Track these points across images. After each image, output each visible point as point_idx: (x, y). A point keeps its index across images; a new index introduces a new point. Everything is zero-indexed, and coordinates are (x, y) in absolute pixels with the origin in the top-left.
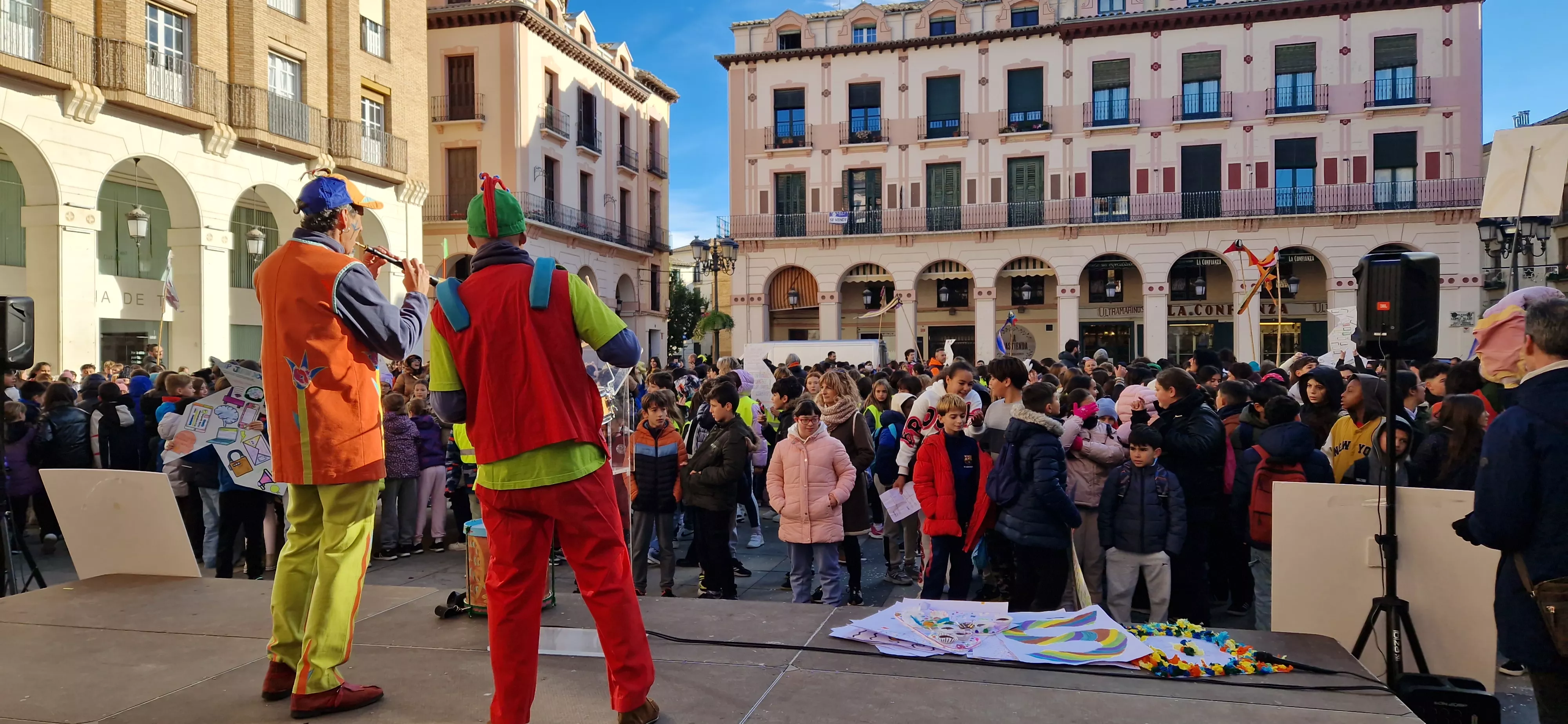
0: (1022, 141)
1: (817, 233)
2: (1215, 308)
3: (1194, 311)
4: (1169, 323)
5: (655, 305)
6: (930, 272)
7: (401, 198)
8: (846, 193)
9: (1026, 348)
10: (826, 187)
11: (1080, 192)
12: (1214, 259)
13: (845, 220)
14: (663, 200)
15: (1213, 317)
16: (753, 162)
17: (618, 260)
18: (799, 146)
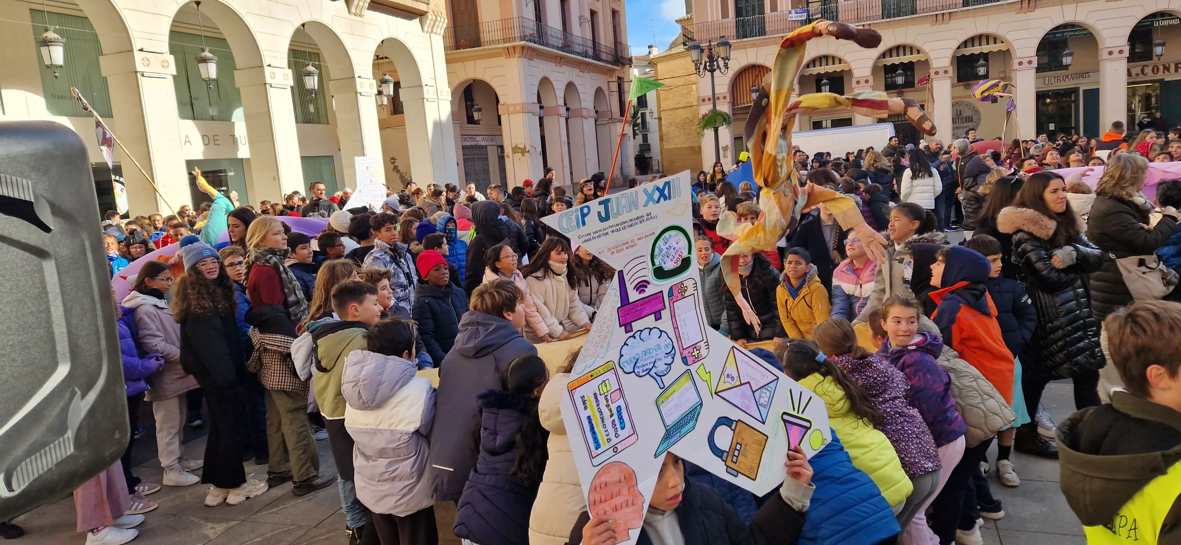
1: (778, 31)
2: (1161, 68)
3: (1139, 72)
4: (1129, 84)
5: (622, 112)
6: (884, 57)
7: (426, 29)
9: (972, 121)
12: (1174, 18)
13: (804, 16)
14: (622, 18)
15: (1160, 76)
17: (594, 75)
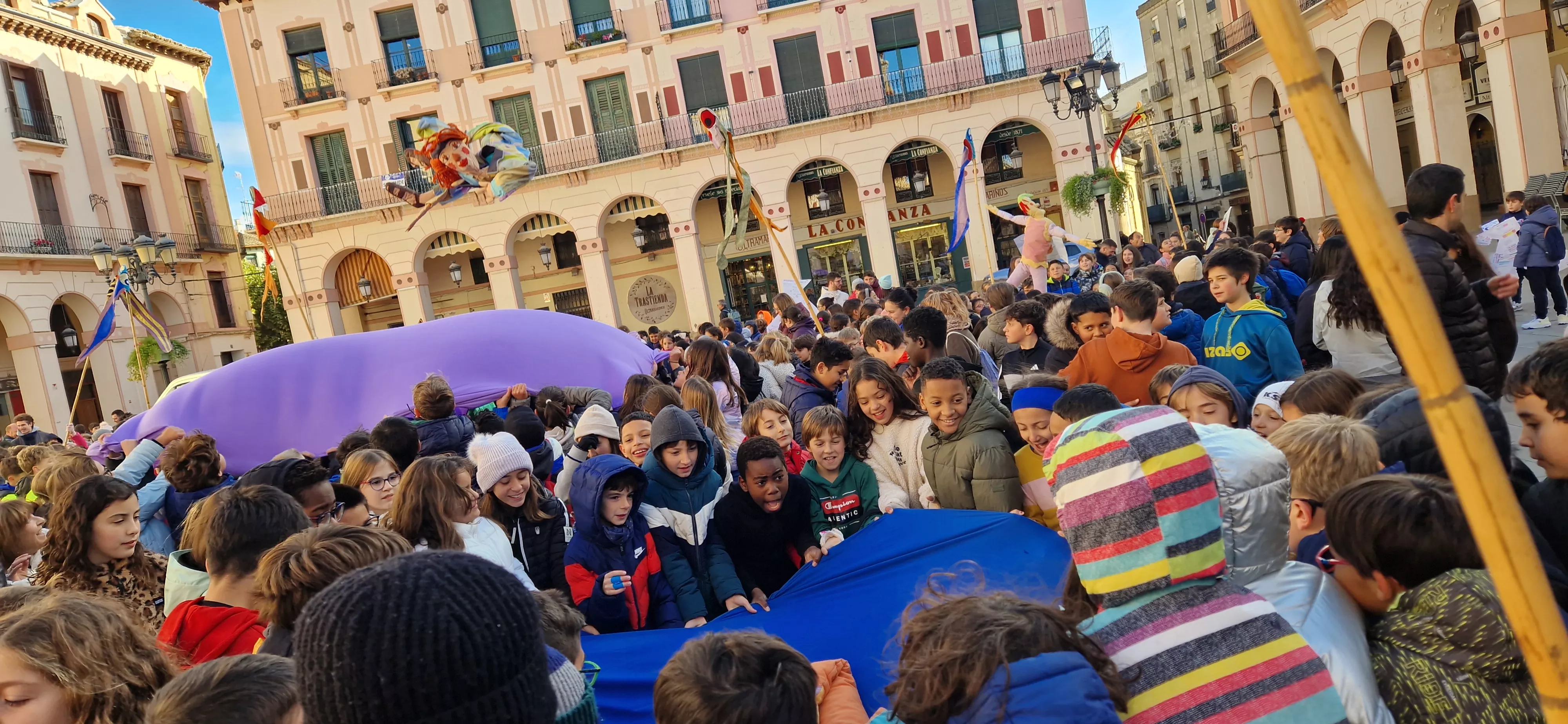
0: (596, 57)
1: (372, 204)
2: (856, 221)
3: (835, 228)
5: (225, 317)
6: (524, 230)
9: (666, 300)
10: (374, 144)
11: (673, 110)
12: (834, 167)
14: (213, 188)
15: (856, 231)
16: (275, 126)
18: (327, 98)
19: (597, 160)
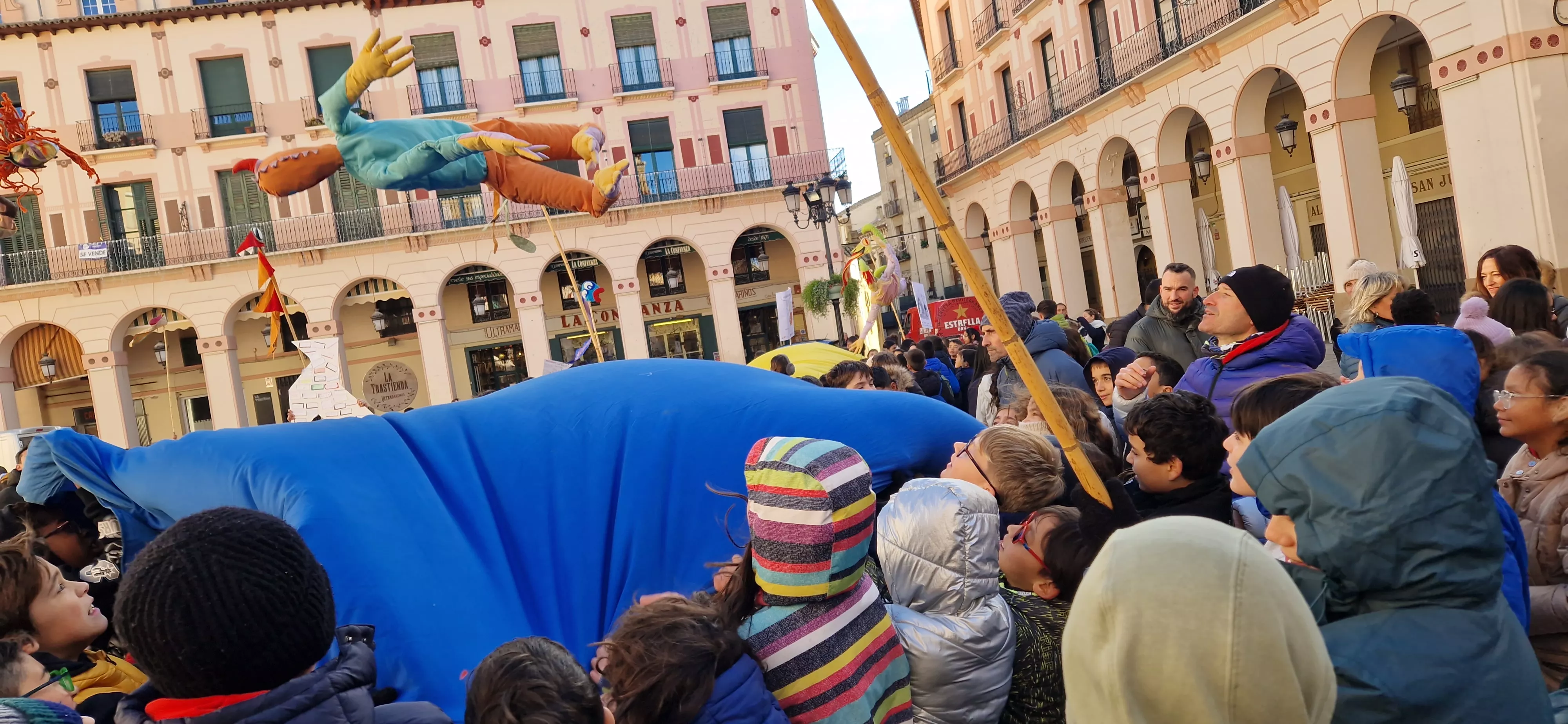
1: (66, 274)
2: (610, 313)
6: (240, 311)
8: (104, 216)
9: (406, 387)
10: (72, 210)
12: (589, 259)
13: (104, 253)
15: (610, 323)
19: (335, 240)
